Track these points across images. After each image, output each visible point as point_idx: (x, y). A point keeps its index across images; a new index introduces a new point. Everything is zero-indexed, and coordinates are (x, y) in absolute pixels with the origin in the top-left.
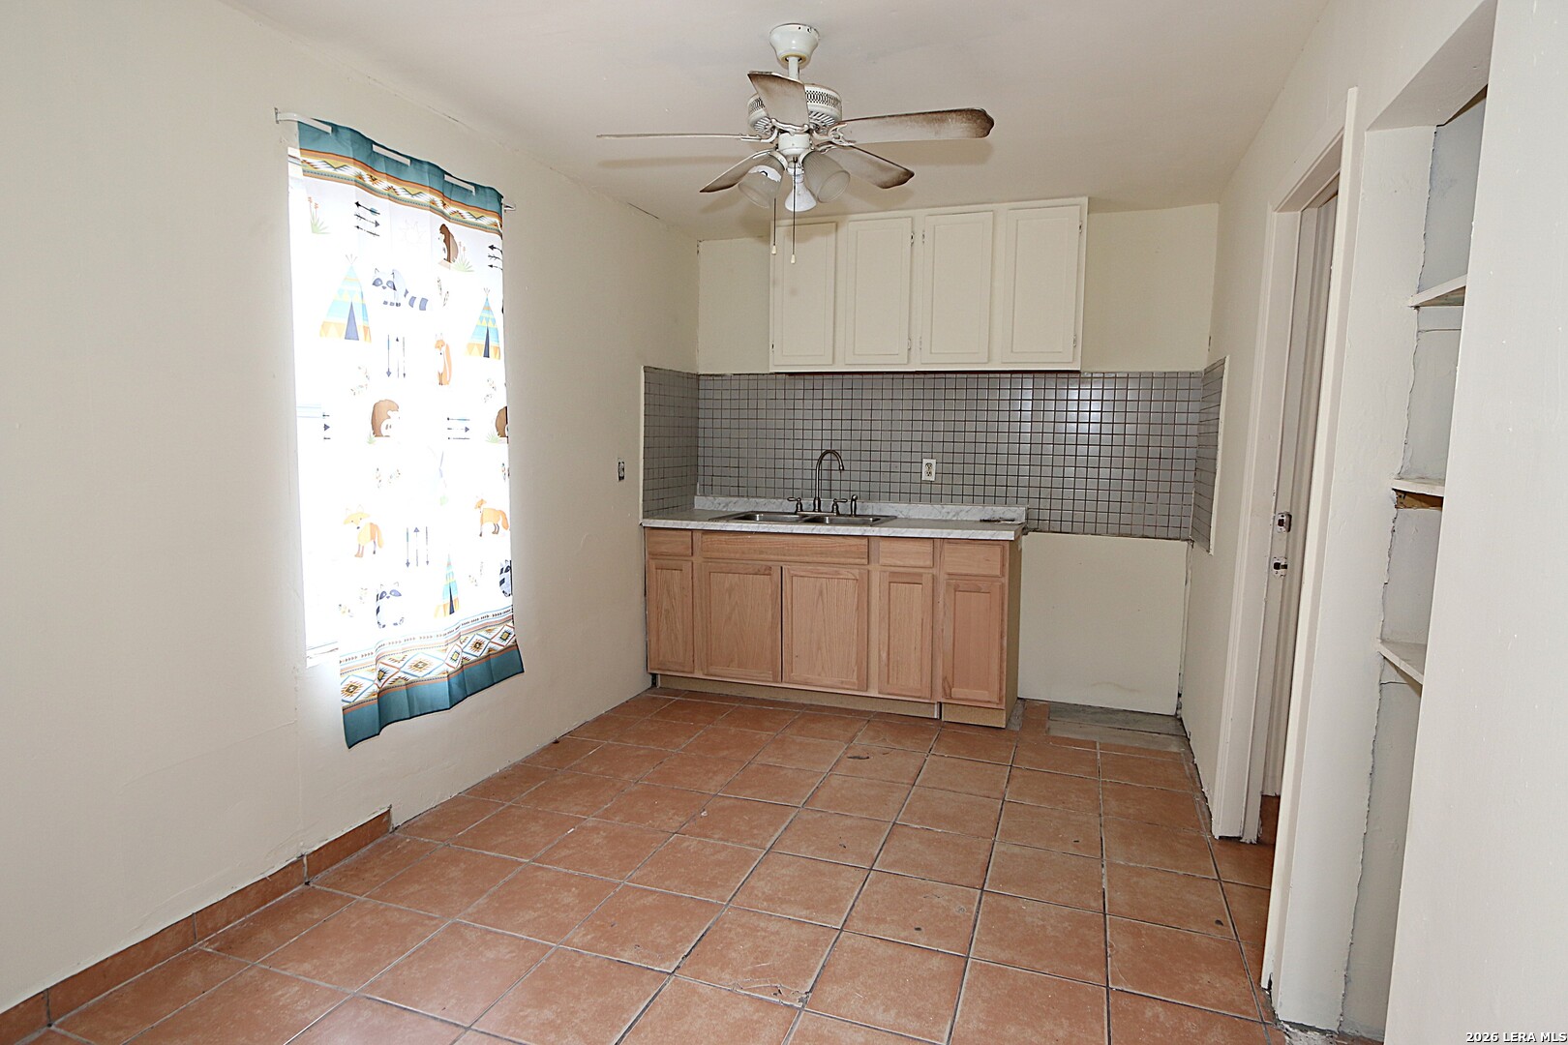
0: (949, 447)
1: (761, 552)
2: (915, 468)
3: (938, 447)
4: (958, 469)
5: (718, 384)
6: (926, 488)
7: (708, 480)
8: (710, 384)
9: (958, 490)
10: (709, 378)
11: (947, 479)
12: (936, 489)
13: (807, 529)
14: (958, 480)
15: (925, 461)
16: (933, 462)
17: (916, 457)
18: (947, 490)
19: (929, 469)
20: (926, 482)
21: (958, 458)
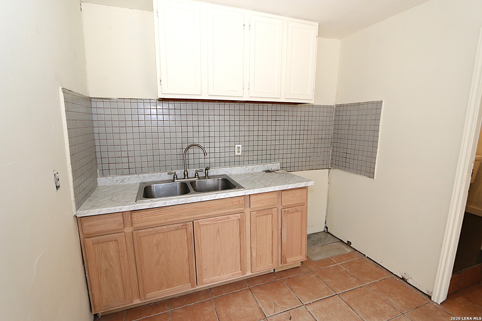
0: (247, 138)
1: (179, 216)
2: (232, 149)
3: (242, 139)
4: (251, 148)
5: (107, 105)
6: (237, 159)
7: (106, 167)
8: (101, 105)
9: (251, 158)
10: (99, 100)
11: (246, 154)
12: (242, 158)
13: (211, 197)
14: (251, 153)
15: (237, 146)
16: (240, 146)
17: (232, 144)
18: (246, 158)
19: (239, 149)
20: (237, 156)
21: (251, 143)
